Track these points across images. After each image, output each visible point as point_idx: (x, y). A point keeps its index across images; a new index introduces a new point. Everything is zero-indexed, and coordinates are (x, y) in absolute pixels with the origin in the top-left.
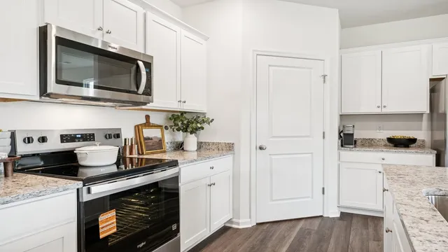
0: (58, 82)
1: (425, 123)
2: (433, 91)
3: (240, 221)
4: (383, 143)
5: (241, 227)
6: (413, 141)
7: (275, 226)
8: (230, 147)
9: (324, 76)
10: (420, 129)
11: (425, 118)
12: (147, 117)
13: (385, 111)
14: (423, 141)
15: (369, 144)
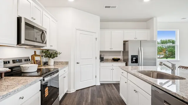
0: (26, 40)
1: (122, 54)
2: (124, 44)
3: (71, 90)
4: (110, 60)
5: (71, 92)
6: (119, 59)
7: (83, 90)
8: (67, 63)
9: (96, 38)
10: (120, 56)
11: (122, 52)
12: (35, 52)
13: (112, 50)
14: (121, 59)
15: (107, 60)
